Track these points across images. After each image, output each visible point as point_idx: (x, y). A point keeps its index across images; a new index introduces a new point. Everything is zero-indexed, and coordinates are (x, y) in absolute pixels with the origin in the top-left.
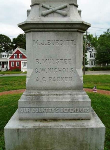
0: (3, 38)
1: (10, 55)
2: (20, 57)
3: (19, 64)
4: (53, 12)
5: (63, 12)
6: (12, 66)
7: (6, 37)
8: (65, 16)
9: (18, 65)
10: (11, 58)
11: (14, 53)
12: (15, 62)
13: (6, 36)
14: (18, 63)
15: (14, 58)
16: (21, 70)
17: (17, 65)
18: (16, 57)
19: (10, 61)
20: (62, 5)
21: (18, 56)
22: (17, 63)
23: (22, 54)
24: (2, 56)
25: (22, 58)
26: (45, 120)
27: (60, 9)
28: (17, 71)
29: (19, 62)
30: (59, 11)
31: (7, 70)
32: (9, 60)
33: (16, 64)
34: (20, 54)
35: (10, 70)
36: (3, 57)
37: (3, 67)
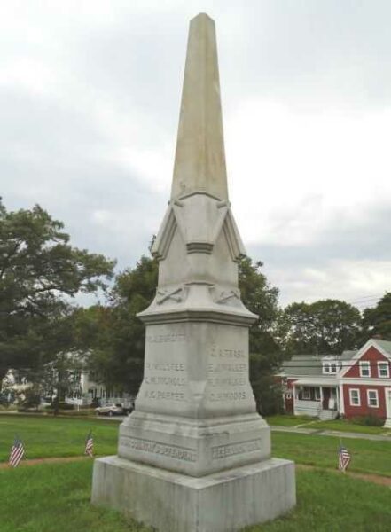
0: (336, 311)
1: (348, 364)
2: (379, 373)
3: (377, 398)
4: (168, 298)
5: (177, 296)
6: (352, 404)
7: (343, 306)
8: (179, 301)
9: (374, 402)
10: (348, 375)
11: (359, 357)
12: (363, 388)
13: (344, 303)
14: (373, 395)
15: (359, 376)
16: (383, 423)
17: (369, 402)
18: (365, 372)
19: (346, 387)
20: (175, 289)
21: (374, 367)
22: (353, 392)
23: (387, 363)
24: (323, 369)
25: (388, 376)
26: (142, 463)
27: (175, 293)
28: (369, 423)
29: (376, 391)
30: (172, 296)
31: (338, 417)
32: (342, 382)
33: (369, 398)
34: (379, 363)
35: (344, 417)
36: (327, 373)
37: (325, 406)
